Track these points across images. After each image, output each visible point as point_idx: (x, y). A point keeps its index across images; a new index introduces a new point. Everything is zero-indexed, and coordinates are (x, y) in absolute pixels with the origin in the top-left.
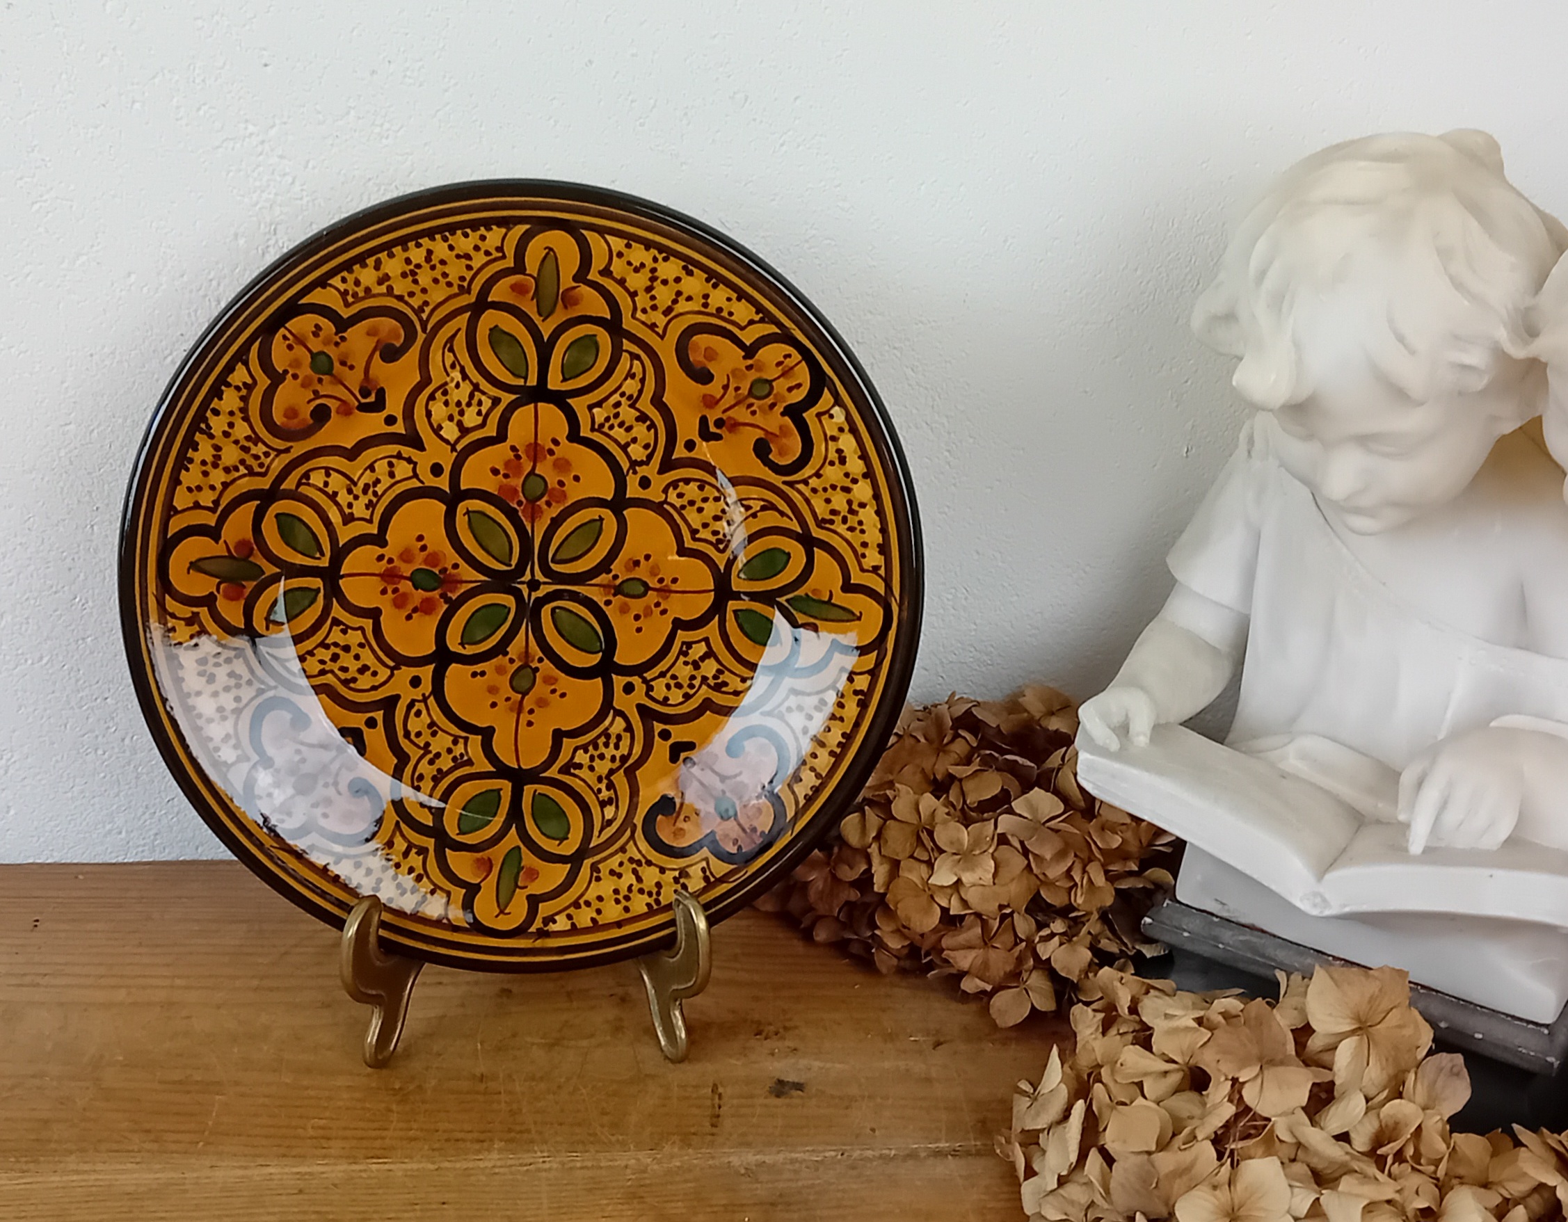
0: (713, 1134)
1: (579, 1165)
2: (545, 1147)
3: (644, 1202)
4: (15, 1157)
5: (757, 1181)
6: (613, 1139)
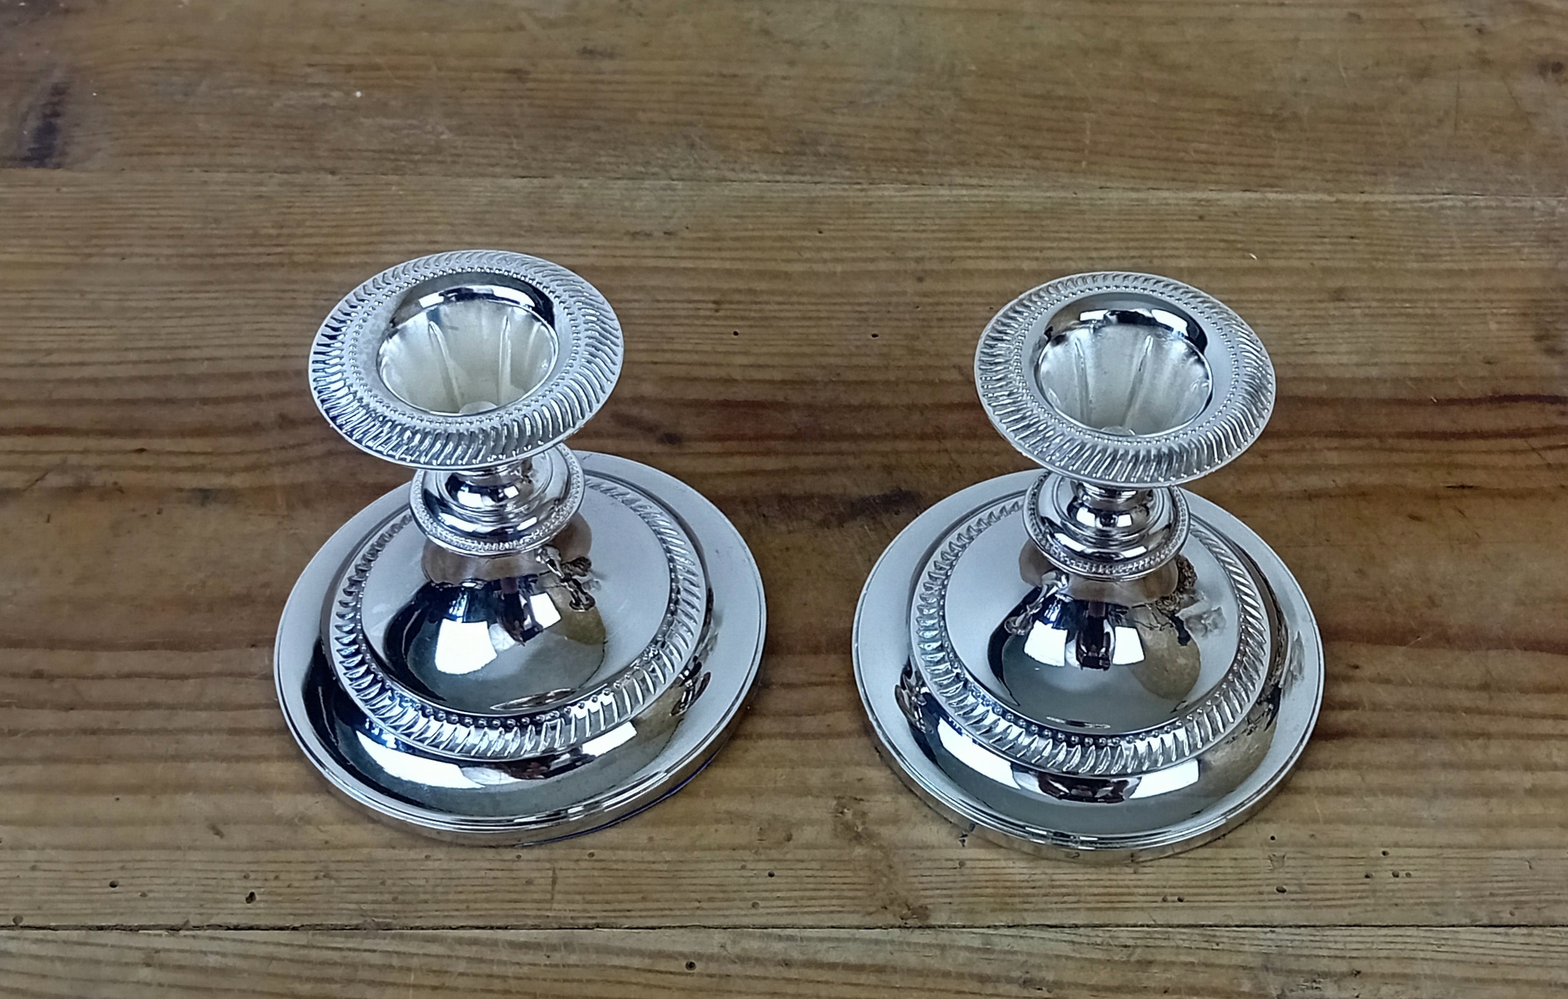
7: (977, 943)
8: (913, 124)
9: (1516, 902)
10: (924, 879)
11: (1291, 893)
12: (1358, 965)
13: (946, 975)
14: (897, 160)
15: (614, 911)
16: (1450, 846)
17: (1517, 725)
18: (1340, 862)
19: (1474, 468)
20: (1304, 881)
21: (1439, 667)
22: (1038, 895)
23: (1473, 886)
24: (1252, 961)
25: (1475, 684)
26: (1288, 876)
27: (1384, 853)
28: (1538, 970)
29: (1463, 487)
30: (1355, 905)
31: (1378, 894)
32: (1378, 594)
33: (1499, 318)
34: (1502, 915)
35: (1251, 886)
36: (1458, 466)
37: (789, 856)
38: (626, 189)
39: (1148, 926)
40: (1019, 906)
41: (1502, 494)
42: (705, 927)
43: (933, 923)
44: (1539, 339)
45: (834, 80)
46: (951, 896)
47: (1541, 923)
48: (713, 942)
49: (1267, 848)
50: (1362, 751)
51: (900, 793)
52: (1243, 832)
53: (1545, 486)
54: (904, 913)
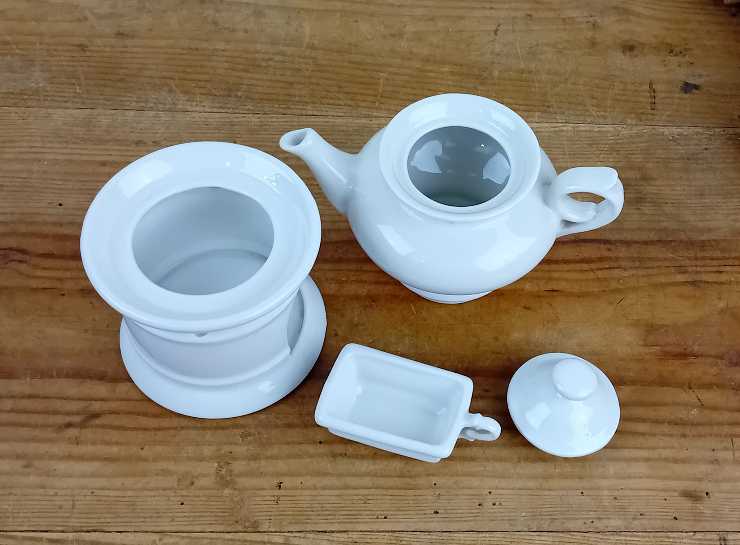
0: (653, 115)
1: (582, 129)
2: (563, 117)
3: (620, 154)
4: (278, 105)
5: (679, 145)
6: (599, 114)
7: (282, 540)
8: (289, 79)
9: (553, 519)
10: (258, 506)
11: (441, 514)
14: (278, 101)
15: (102, 523)
16: (522, 488)
18: (467, 497)
19: (560, 280)
20: (448, 508)
22: (314, 515)
23: (532, 510)
26: (440, 505)
27: (490, 492)
29: (553, 291)
30: (472, 520)
31: (484, 515)
32: (503, 351)
34: (544, 526)
35: (422, 510)
36: (552, 279)
37: (192, 494)
38: (135, 116)
39: (368, 531)
40: (305, 521)
41: (572, 294)
42: (146, 532)
43: (261, 529)
45: (250, 52)
46: (271, 516)
47: (562, 530)
48: (150, 539)
49: (432, 490)
51: (250, 460)
52: (421, 481)
53: (595, 290)
54: (246, 525)
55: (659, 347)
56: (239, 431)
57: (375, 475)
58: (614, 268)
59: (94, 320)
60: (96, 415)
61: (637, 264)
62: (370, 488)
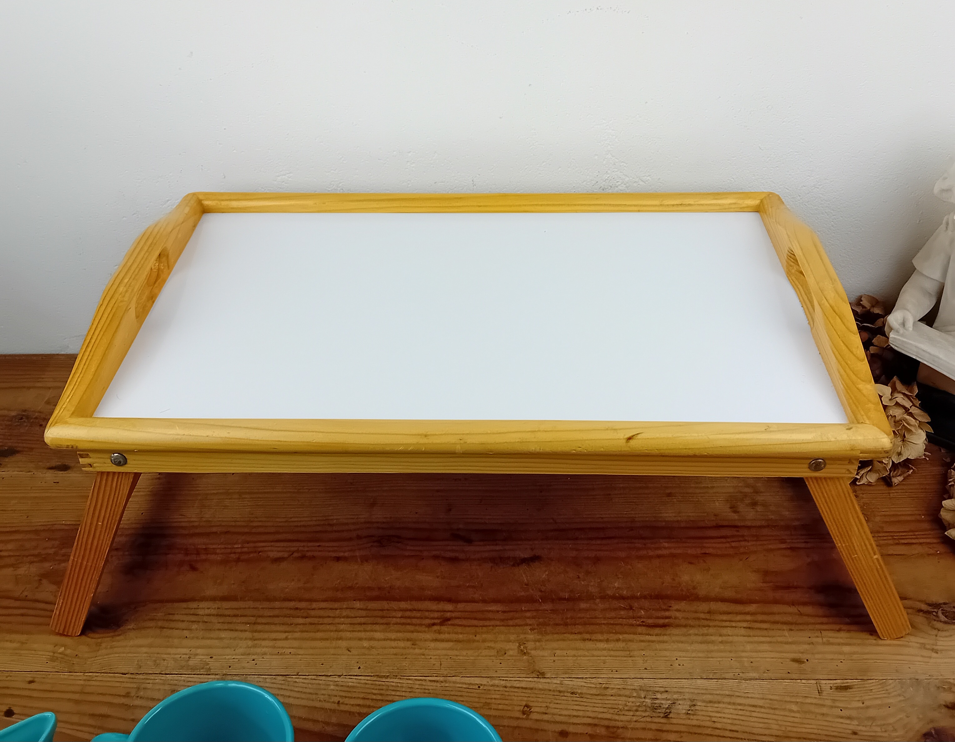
7: (558, 682)
9: (715, 673)
10: (543, 665)
11: (649, 670)
12: (667, 689)
13: (550, 690)
16: (695, 657)
17: (717, 623)
18: (663, 661)
19: (709, 548)
20: (652, 666)
21: (695, 607)
23: (702, 668)
24: (636, 688)
25: (706, 612)
26: (648, 665)
27: (677, 659)
28: (719, 691)
29: (705, 553)
30: (667, 673)
31: (674, 670)
32: (678, 586)
33: (719, 502)
34: (710, 676)
35: (637, 668)
36: (705, 547)
37: (505, 658)
39: (607, 678)
41: (717, 556)
42: (483, 677)
43: (546, 677)
44: (731, 508)
46: (551, 669)
48: (484, 681)
49: (642, 657)
50: (671, 630)
51: (537, 641)
52: (635, 653)
53: (731, 553)
54: (538, 674)
55: (772, 583)
56: (529, 627)
57: (609, 650)
58: (741, 541)
59: (441, 571)
60: (448, 619)
61: (755, 538)
62: (606, 656)
